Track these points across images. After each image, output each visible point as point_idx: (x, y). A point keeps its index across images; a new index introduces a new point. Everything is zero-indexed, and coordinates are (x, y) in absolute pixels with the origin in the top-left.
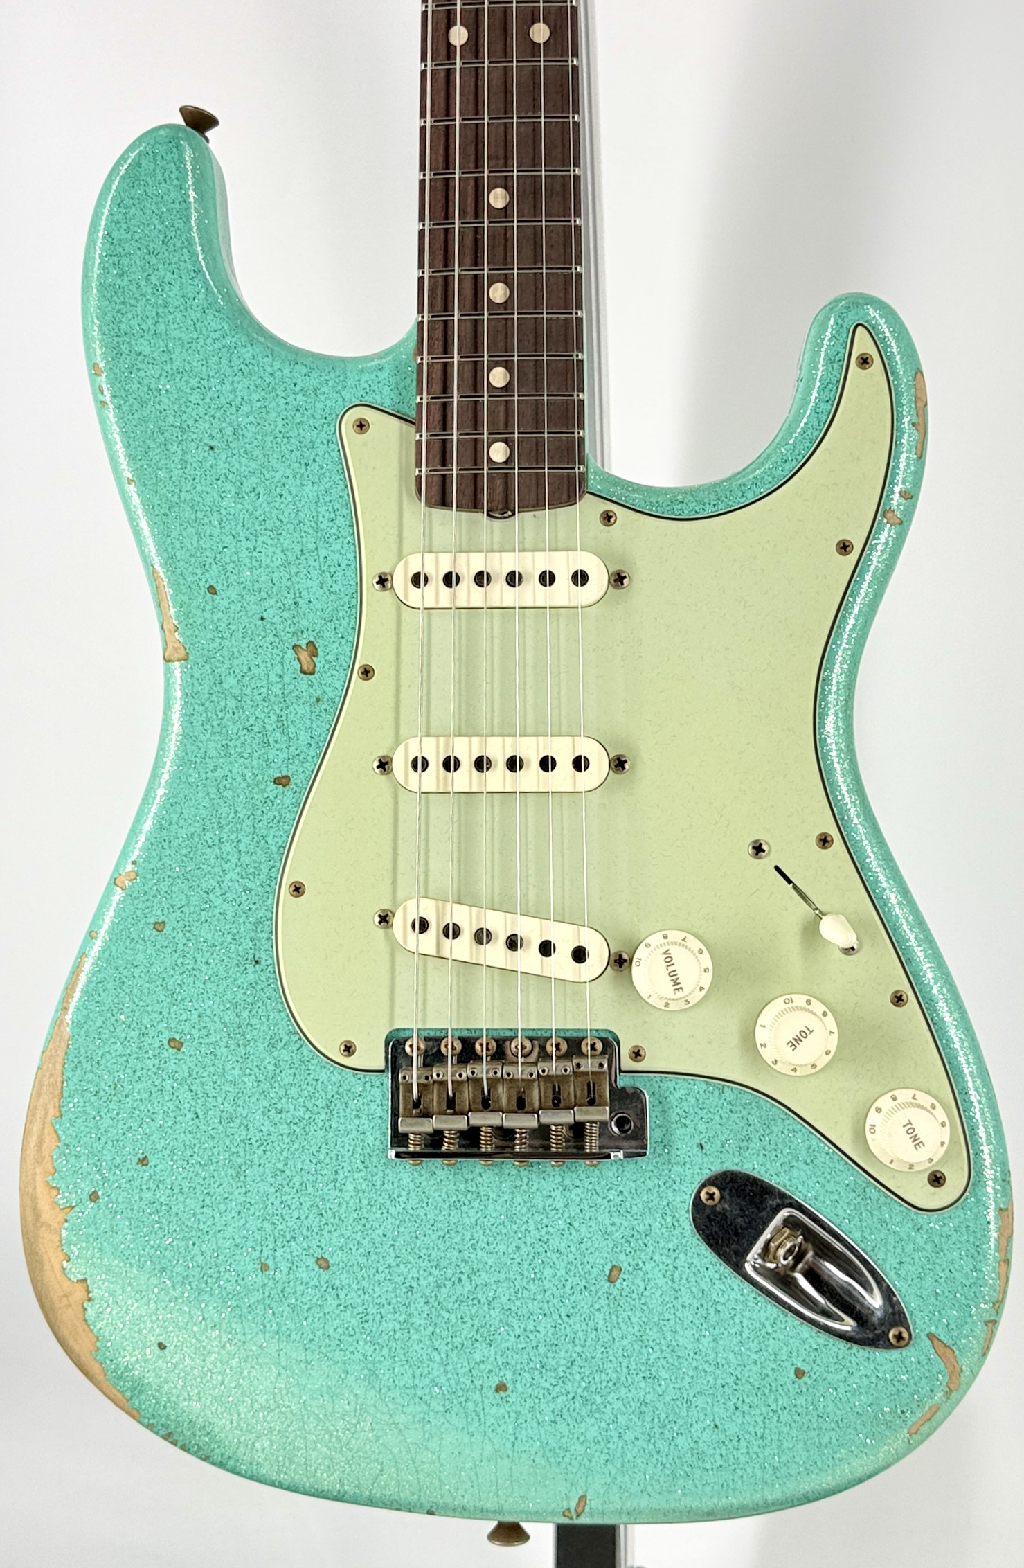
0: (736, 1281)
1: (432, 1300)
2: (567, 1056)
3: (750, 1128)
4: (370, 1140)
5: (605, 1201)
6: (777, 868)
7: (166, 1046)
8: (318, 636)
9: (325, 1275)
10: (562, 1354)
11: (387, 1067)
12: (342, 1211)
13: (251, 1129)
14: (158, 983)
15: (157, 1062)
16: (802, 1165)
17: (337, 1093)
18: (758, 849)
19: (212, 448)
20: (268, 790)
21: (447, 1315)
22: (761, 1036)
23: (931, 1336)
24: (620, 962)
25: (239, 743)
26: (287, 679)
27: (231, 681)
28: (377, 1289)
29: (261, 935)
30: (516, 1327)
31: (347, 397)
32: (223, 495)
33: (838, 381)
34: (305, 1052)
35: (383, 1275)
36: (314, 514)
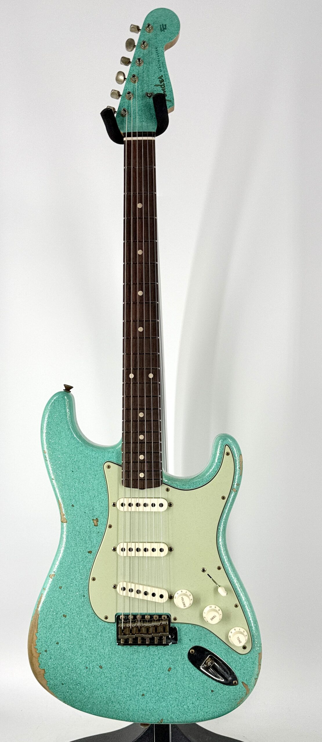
0: (198, 671)
1: (127, 676)
2: (159, 620)
3: (202, 636)
4: (112, 639)
5: (167, 653)
6: (208, 575)
7: (62, 617)
8: (99, 517)
9: (101, 670)
10: (157, 688)
11: (115, 621)
12: (105, 655)
13: (83, 636)
14: (61, 601)
15: (60, 620)
16: (214, 644)
17: (104, 628)
18: (204, 570)
19: (73, 471)
20: (86, 554)
21: (130, 679)
22: (204, 615)
23: (242, 682)
24: (171, 597)
25: (79, 543)
26: (91, 527)
27: (77, 528)
28: (114, 673)
29: (85, 590)
30: (147, 681)
31: (105, 459)
32: (76, 483)
33: (222, 458)
34: (96, 618)
35: (115, 670)
36: (97, 487)
